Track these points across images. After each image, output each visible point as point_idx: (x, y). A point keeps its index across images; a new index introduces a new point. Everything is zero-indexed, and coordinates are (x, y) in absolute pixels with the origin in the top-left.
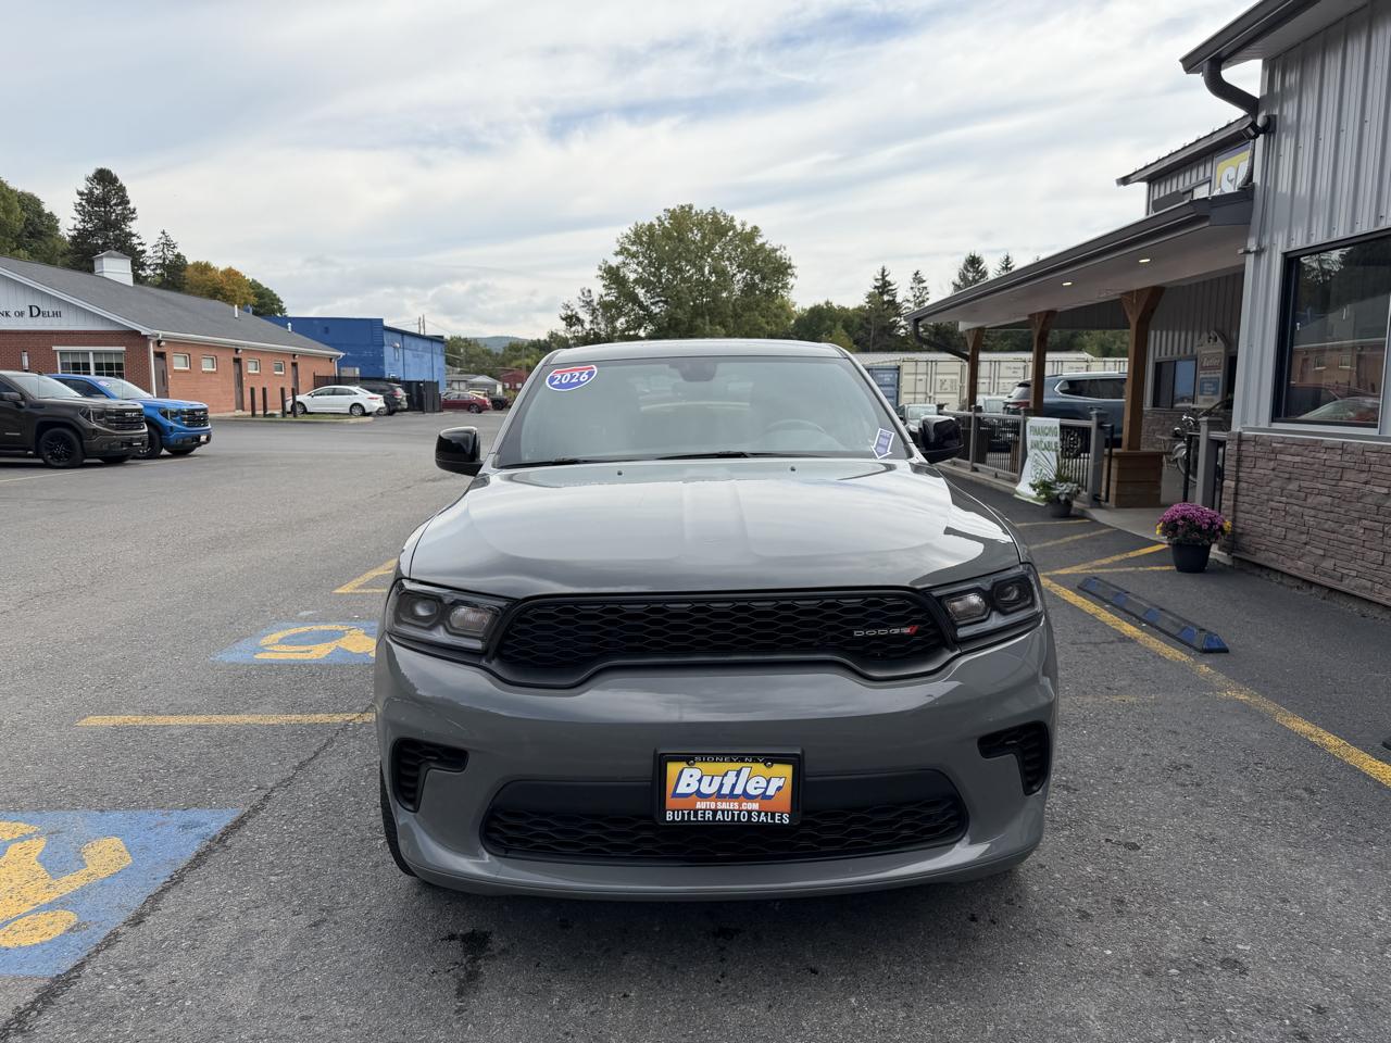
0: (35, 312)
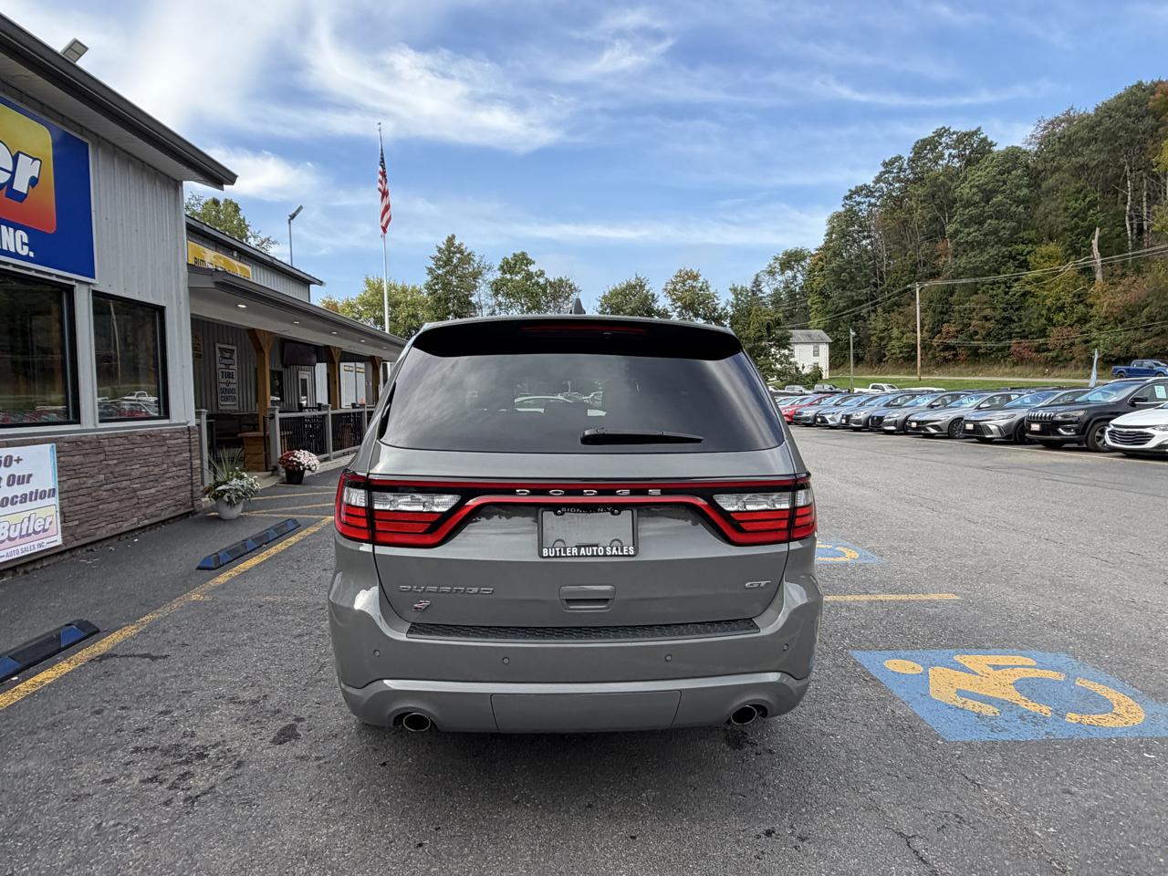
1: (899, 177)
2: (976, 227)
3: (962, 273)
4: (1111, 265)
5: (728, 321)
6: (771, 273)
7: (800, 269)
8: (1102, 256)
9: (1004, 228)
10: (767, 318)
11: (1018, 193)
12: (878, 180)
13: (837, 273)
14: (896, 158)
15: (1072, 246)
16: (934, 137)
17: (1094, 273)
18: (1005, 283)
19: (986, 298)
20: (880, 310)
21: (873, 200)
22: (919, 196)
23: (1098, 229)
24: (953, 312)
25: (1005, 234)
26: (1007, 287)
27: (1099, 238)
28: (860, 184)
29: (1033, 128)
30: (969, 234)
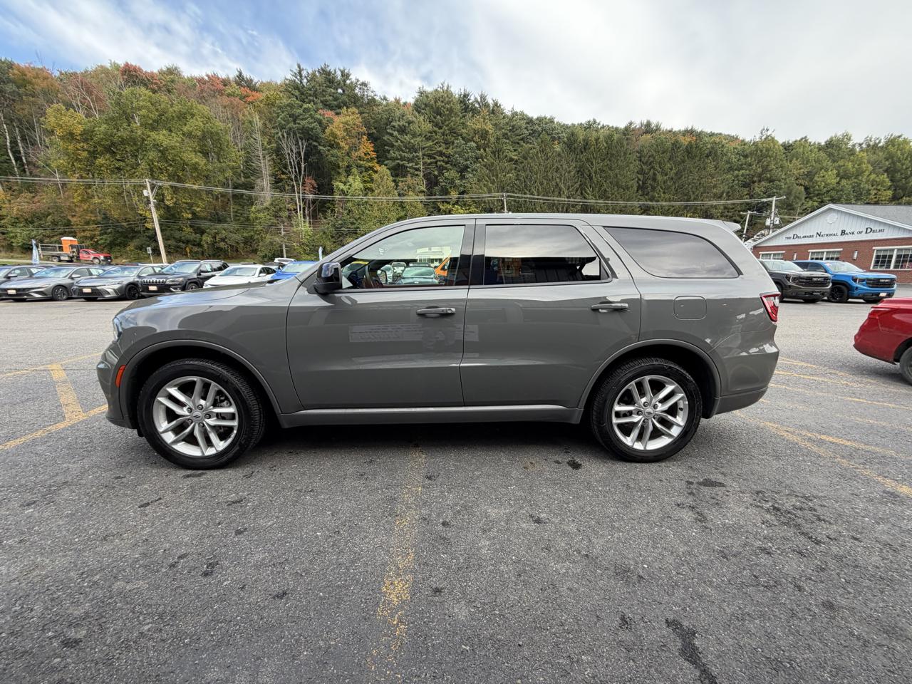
0: (869, 230)
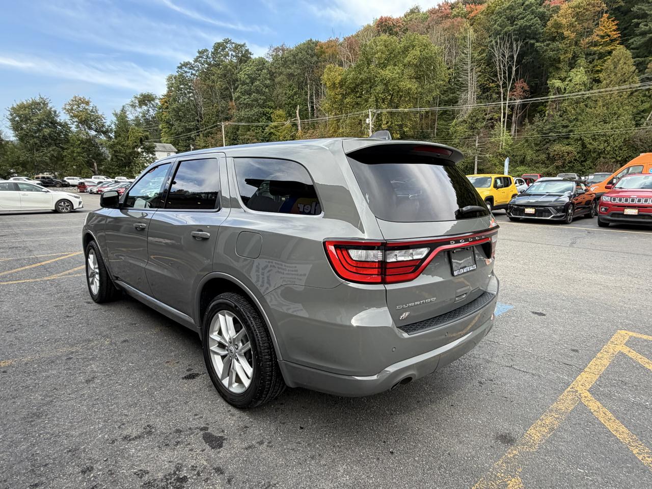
1: (207, 61)
2: (248, 96)
3: (242, 120)
4: (304, 124)
5: (113, 134)
6: (133, 106)
7: (151, 106)
8: (301, 119)
9: (260, 99)
10: (140, 134)
11: (266, 82)
12: (196, 61)
13: (177, 111)
14: (205, 50)
15: (289, 112)
16: (223, 43)
17: (297, 127)
18: (262, 127)
19: (254, 134)
20: (201, 135)
21: (194, 72)
22: (218, 74)
23: (298, 106)
24: (239, 139)
25: (261, 102)
26: (263, 129)
27: (299, 110)
28: (186, 61)
29: (268, 50)
30: (245, 99)
